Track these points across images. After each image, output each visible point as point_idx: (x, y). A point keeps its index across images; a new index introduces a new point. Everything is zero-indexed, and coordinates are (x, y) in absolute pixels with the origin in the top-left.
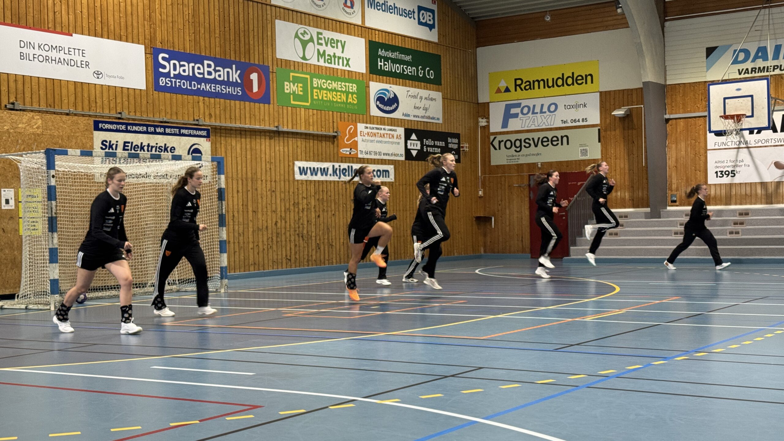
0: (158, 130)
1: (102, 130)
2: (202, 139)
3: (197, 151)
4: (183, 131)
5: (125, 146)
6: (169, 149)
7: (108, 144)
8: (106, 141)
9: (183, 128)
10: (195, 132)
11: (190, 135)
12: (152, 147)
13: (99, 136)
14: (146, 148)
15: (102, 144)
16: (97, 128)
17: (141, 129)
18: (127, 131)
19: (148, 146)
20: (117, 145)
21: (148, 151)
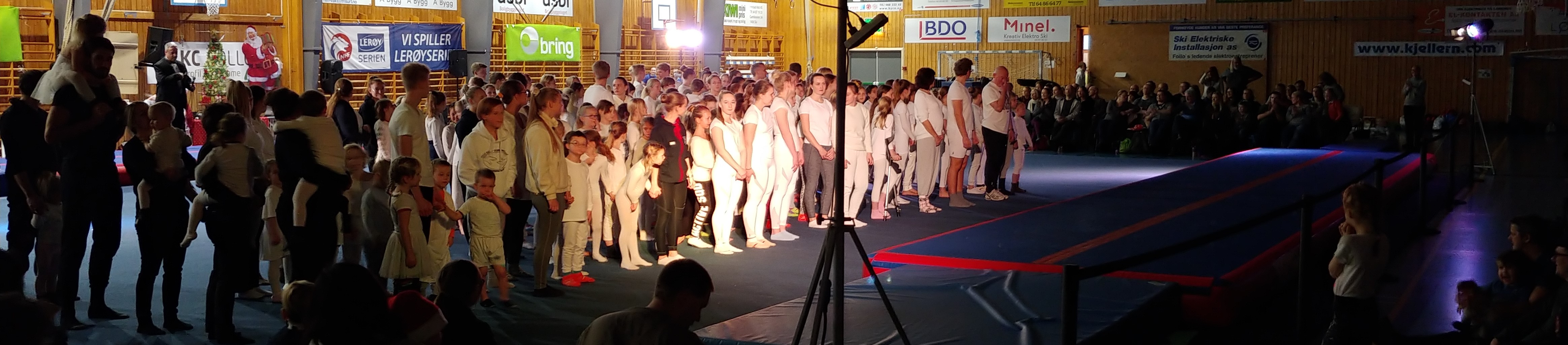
0: (1220, 27)
1: (1175, 30)
2: (1259, 31)
3: (1255, 39)
4: (1240, 27)
5: (1192, 39)
6: (1228, 39)
7: (1179, 38)
8: (1178, 37)
9: (1242, 25)
10: (1252, 27)
11: (1248, 29)
12: (1214, 38)
13: (1173, 35)
14: (1209, 40)
15: (1175, 38)
16: (1172, 30)
17: (1205, 28)
18: (1194, 30)
19: (1211, 37)
20: (1186, 39)
21: (1210, 41)
